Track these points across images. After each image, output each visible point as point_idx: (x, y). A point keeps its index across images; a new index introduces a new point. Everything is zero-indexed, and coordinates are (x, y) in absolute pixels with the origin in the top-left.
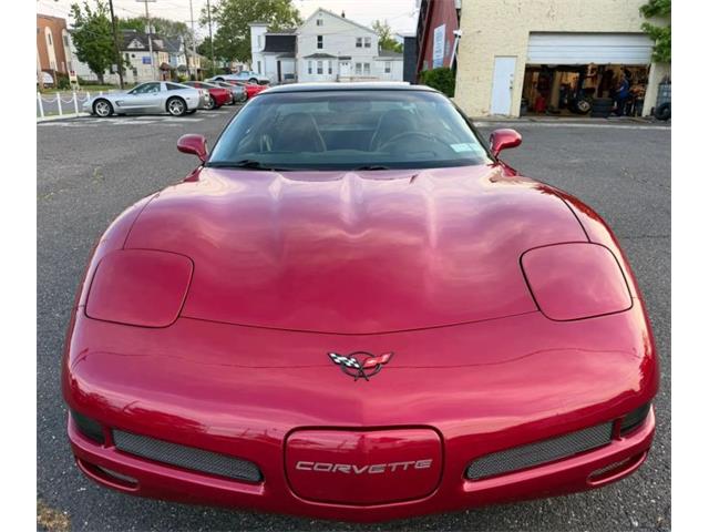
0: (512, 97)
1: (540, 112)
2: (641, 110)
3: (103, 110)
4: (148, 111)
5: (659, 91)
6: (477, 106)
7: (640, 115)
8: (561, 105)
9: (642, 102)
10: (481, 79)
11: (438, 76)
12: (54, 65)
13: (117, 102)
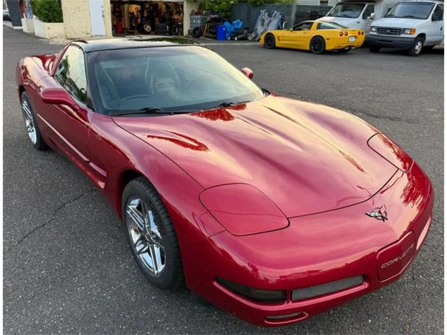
0: (105, 22)
1: (121, 32)
2: (183, 31)
5: (191, 19)
6: (81, 29)
7: (182, 34)
8: (132, 27)
9: (182, 26)
10: (80, 9)
11: (48, 6)
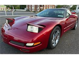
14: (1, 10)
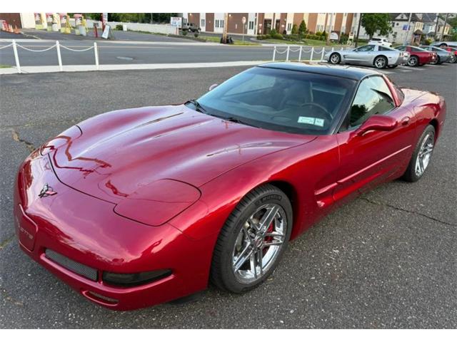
3: (335, 59)
4: (362, 64)
12: (343, 30)
13: (344, 56)
14: (38, 27)
